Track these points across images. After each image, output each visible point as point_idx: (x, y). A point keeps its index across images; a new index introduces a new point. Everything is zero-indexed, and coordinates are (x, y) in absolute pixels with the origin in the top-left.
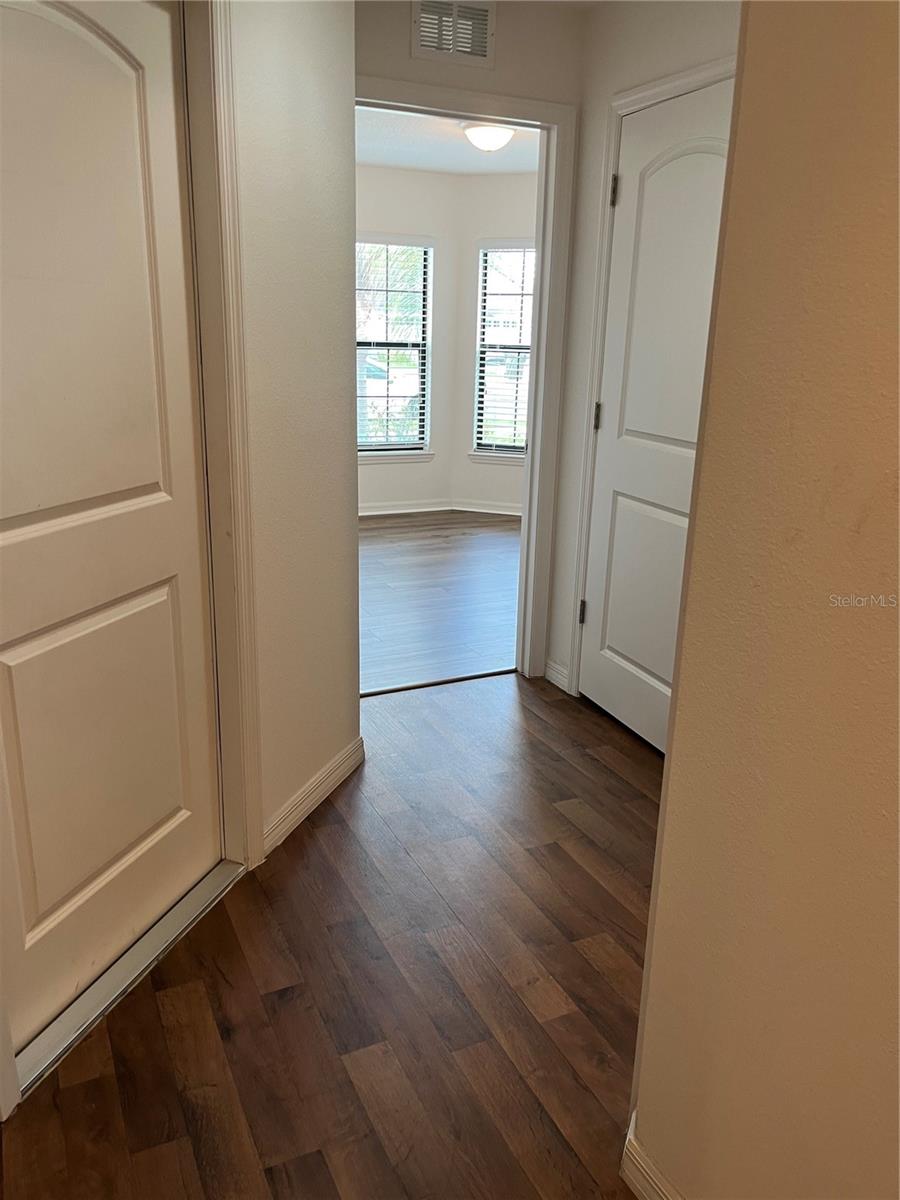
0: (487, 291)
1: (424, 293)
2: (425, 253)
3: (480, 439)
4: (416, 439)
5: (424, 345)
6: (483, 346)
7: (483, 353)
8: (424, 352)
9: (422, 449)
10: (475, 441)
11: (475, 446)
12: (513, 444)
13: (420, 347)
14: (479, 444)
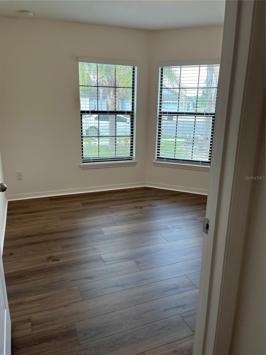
0: (163, 87)
1: (133, 88)
2: (134, 69)
3: (159, 155)
4: (129, 155)
5: (133, 112)
6: (160, 113)
7: (160, 116)
8: (133, 116)
9: (131, 160)
10: (156, 156)
11: (156, 158)
12: (174, 158)
13: (131, 113)
14: (158, 158)
